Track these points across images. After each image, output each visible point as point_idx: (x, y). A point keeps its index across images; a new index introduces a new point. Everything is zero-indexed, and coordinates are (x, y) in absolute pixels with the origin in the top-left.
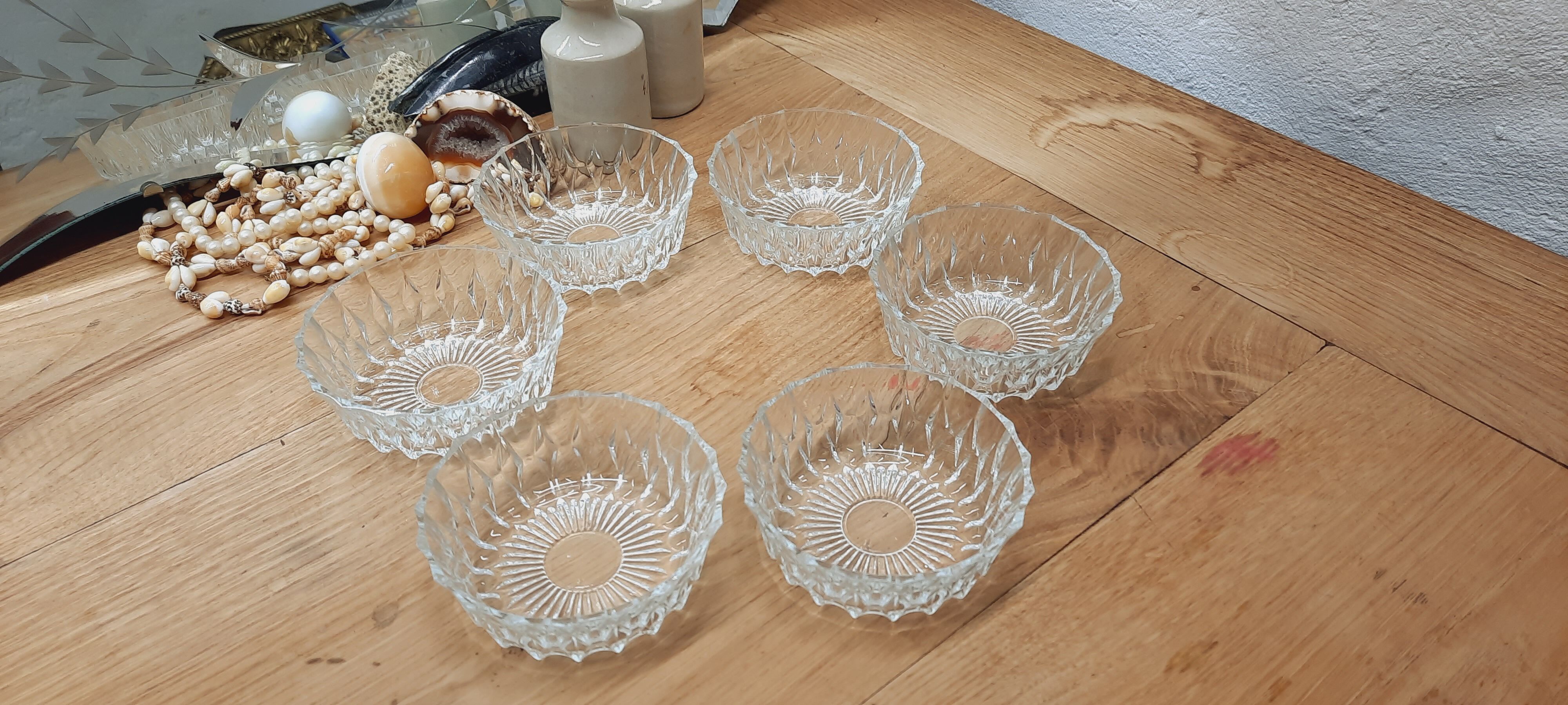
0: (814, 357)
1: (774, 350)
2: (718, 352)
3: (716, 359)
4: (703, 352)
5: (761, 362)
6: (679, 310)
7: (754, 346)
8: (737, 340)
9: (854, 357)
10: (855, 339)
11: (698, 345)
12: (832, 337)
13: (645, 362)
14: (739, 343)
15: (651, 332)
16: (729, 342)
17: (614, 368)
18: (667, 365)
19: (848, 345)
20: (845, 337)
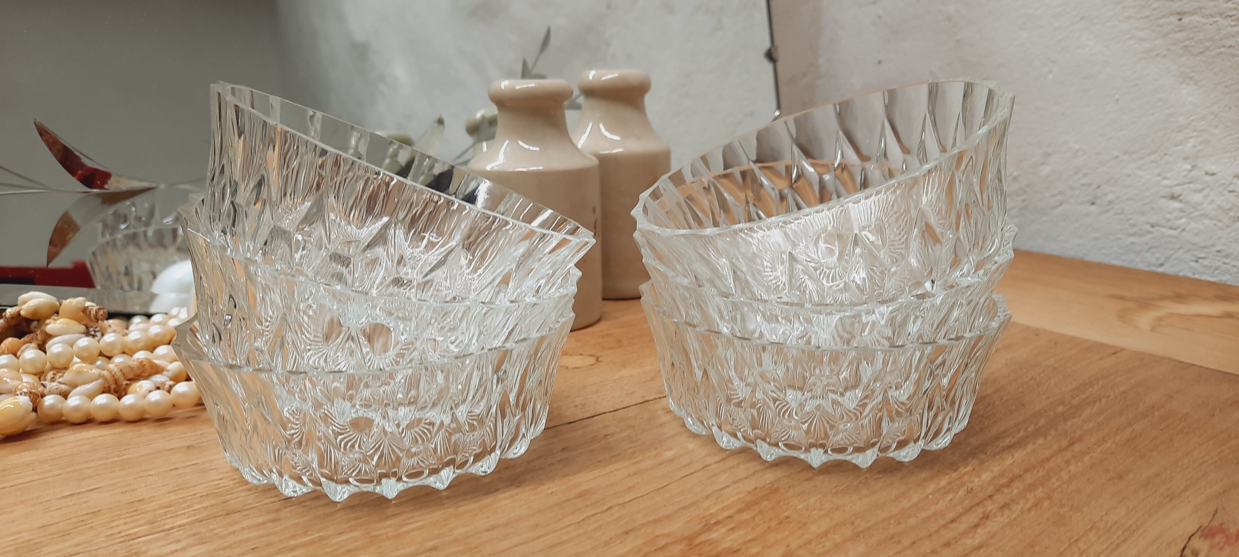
0: (899, 542)
1: (815, 529)
2: (707, 528)
3: (703, 538)
4: (678, 526)
5: (793, 546)
6: (632, 470)
7: (773, 523)
8: (740, 511)
9: (980, 547)
10: (973, 518)
11: (668, 517)
12: (924, 515)
13: (565, 538)
14: (746, 516)
15: (581, 495)
16: (726, 514)
17: (506, 544)
18: (607, 544)
19: (962, 526)
20: (951, 515)
